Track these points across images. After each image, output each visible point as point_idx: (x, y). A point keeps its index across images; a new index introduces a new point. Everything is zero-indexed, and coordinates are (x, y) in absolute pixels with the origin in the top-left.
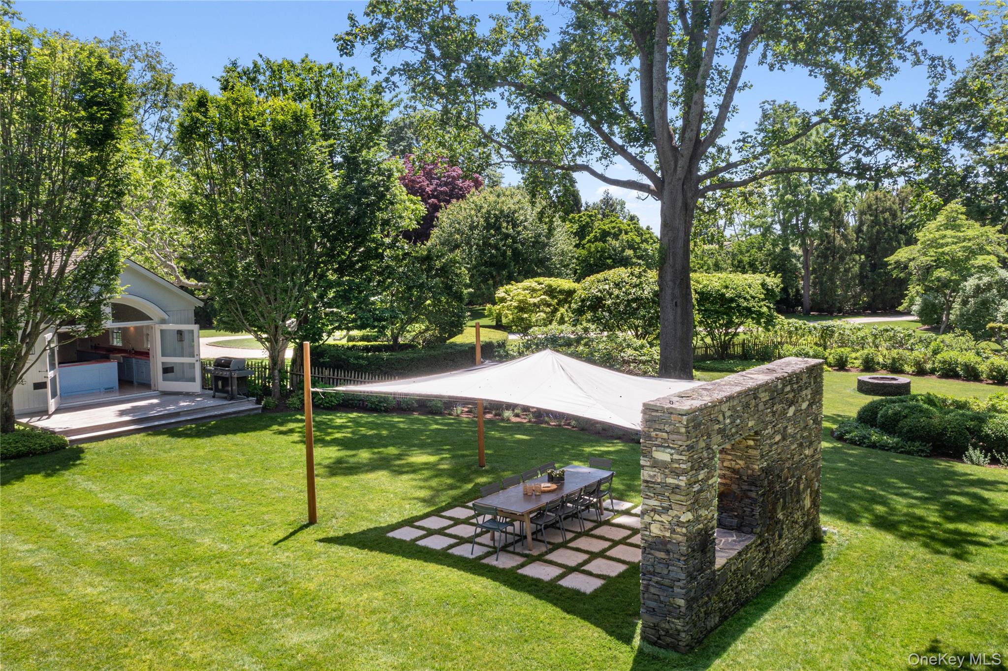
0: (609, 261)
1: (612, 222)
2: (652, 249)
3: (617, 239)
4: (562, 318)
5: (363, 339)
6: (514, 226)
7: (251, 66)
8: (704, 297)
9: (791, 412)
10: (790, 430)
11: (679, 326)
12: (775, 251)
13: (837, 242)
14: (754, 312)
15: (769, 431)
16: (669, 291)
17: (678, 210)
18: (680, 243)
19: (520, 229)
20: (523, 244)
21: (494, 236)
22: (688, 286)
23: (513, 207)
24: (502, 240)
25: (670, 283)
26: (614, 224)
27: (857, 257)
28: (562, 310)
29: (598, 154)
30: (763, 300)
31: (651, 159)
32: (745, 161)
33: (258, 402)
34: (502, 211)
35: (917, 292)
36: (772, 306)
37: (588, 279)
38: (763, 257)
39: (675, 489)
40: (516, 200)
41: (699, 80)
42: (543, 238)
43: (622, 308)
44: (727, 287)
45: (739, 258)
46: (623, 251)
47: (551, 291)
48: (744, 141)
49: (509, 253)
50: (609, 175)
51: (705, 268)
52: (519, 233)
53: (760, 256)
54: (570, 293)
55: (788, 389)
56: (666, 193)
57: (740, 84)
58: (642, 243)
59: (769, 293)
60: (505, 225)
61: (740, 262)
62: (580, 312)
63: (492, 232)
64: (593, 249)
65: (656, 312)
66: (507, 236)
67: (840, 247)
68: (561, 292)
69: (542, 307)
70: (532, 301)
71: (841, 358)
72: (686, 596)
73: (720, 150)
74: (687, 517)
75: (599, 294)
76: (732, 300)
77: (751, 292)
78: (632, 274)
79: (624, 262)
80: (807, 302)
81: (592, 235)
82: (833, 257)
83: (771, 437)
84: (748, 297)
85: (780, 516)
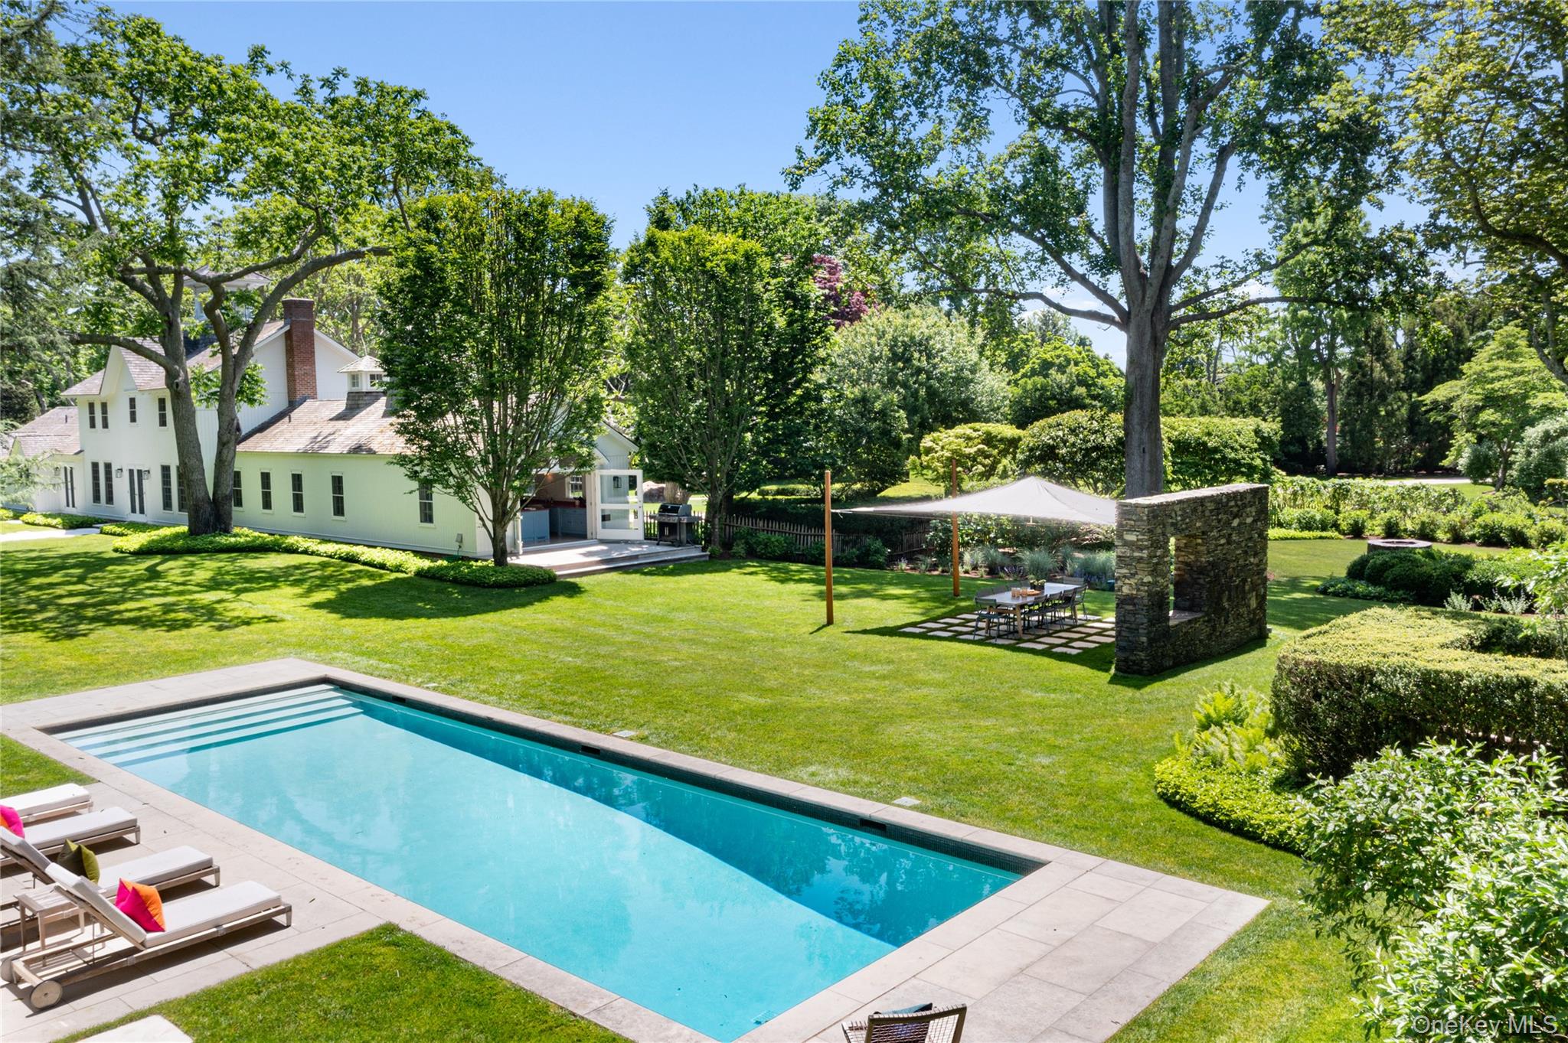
0: (1052, 403)
1: (1056, 348)
2: (1114, 385)
3: (1064, 373)
4: (1005, 471)
5: (778, 492)
6: (929, 357)
7: (685, 197)
8: (1182, 447)
9: (1235, 523)
10: (1234, 537)
11: (1147, 475)
12: (1286, 388)
13: (1376, 375)
14: (1244, 465)
15: (1214, 533)
16: (1135, 436)
17: (1146, 345)
18: (1149, 382)
19: (937, 360)
20: (939, 380)
21: (902, 370)
22: (1158, 430)
23: (926, 332)
24: (912, 375)
25: (1137, 427)
26: (1058, 352)
27: (1405, 396)
28: (1005, 461)
29: (1055, 280)
30: (1256, 450)
31: (1114, 284)
32: (1224, 289)
33: (704, 549)
34: (912, 338)
35: (1467, 441)
36: (1268, 458)
37: (1036, 424)
38: (1269, 397)
39: (1140, 560)
40: (930, 321)
41: (1170, 202)
42: (966, 373)
43: (1079, 458)
44: (1209, 434)
45: (1234, 397)
46: (1072, 388)
47: (989, 440)
48: (1222, 266)
49: (923, 392)
50: (1067, 304)
51: (1188, 411)
52: (935, 366)
53: (1265, 394)
54: (1014, 442)
55: (1232, 503)
56: (1132, 325)
57: (1217, 203)
58: (1098, 377)
59: (1265, 443)
60: (916, 355)
61: (1237, 403)
62: (1026, 463)
63: (900, 364)
64: (1029, 387)
65: (1121, 463)
66: (919, 371)
67: (1381, 381)
68: (1002, 440)
69: (980, 459)
70: (968, 451)
71: (1356, 522)
72: (1148, 635)
73: (1197, 272)
74: (1148, 579)
75: (1051, 442)
76: (1216, 450)
77: (1240, 440)
78: (1092, 418)
79: (1076, 404)
80: (1333, 458)
81: (1028, 367)
82: (1371, 395)
83: (1216, 539)
84: (1237, 446)
85: (1226, 605)
